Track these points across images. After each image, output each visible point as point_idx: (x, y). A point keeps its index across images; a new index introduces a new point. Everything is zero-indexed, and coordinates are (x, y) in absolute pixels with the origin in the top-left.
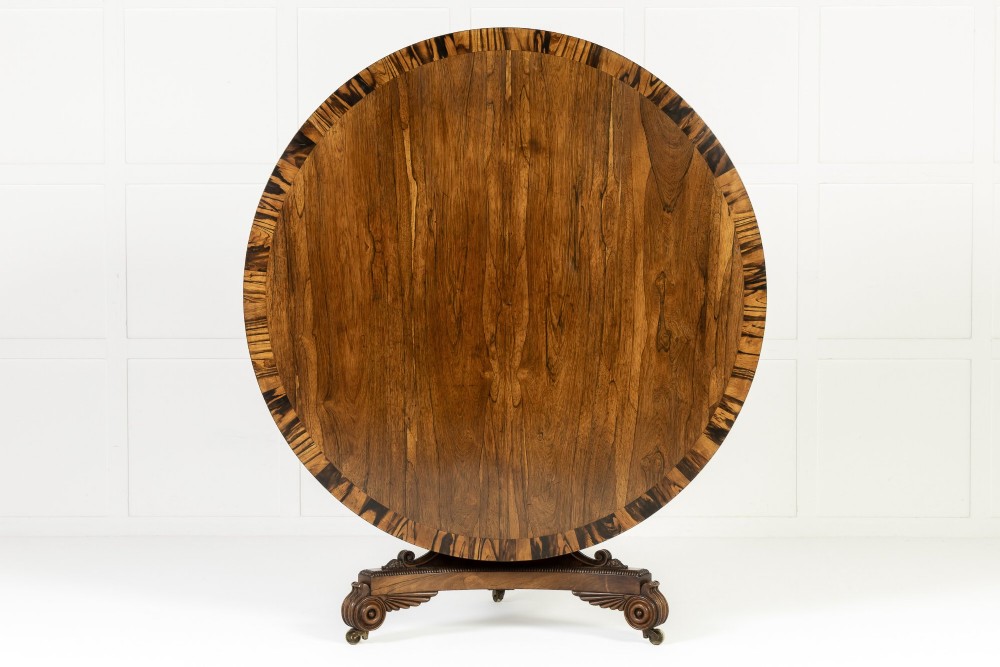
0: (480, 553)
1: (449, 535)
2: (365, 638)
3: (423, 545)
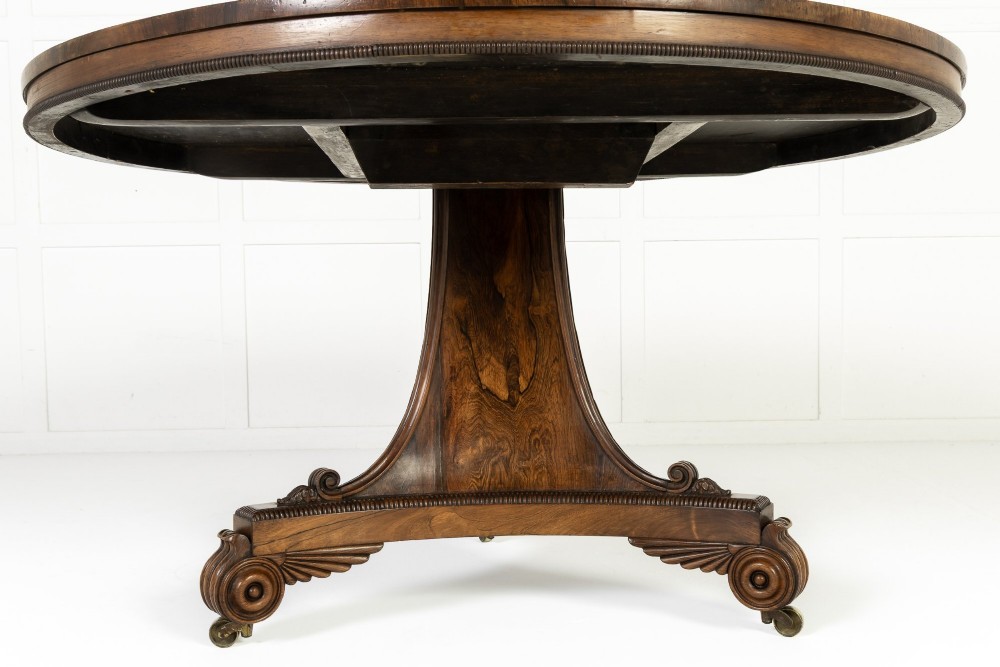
2: (249, 634)
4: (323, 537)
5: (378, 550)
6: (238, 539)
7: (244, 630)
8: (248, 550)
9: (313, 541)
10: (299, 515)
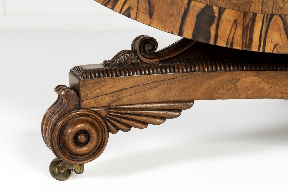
0: (264, 38)
1: (208, 8)
2: (80, 171)
3: (164, 27)
4: (141, 95)
5: (189, 107)
6: (69, 93)
7: (77, 168)
8: (77, 103)
9: (133, 97)
10: (121, 75)
